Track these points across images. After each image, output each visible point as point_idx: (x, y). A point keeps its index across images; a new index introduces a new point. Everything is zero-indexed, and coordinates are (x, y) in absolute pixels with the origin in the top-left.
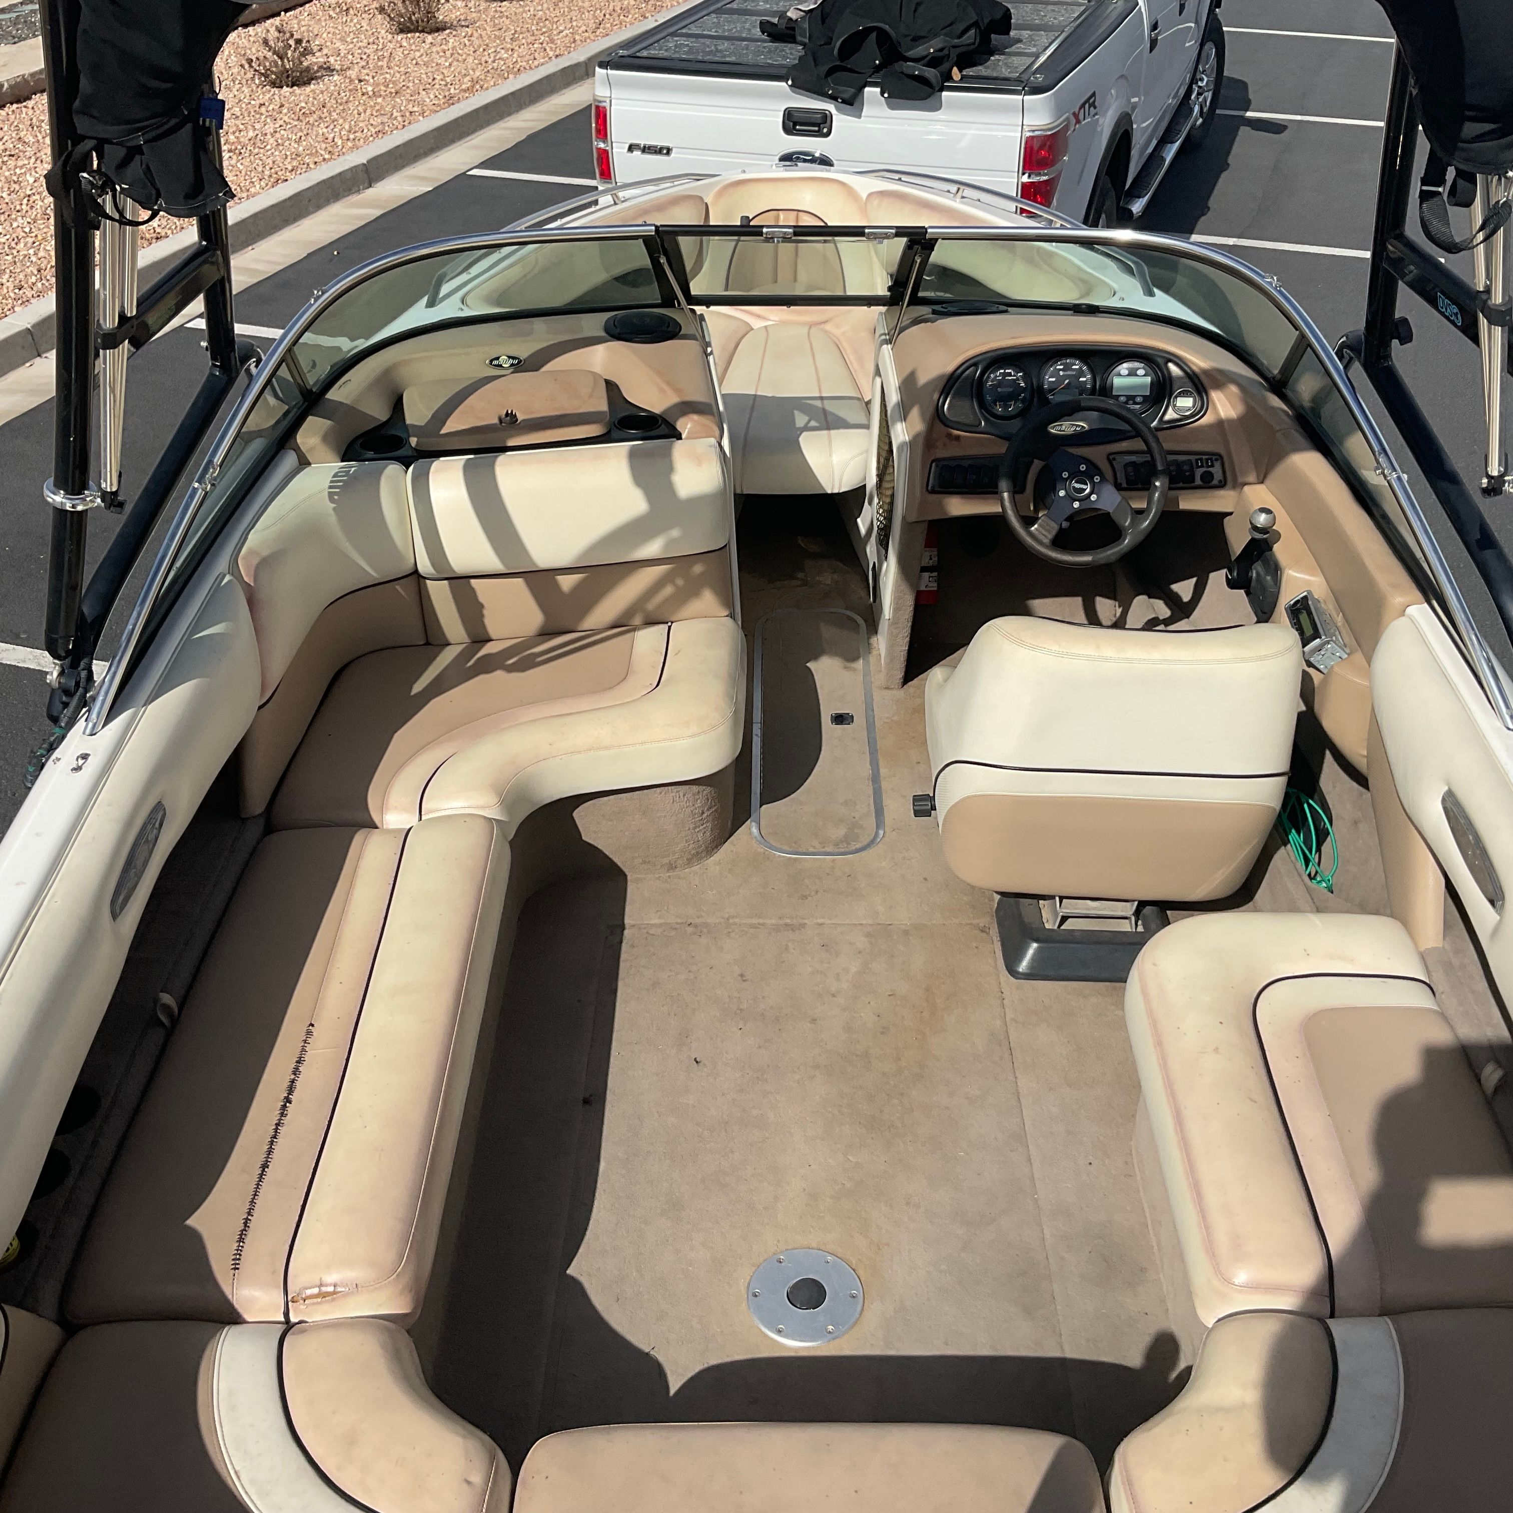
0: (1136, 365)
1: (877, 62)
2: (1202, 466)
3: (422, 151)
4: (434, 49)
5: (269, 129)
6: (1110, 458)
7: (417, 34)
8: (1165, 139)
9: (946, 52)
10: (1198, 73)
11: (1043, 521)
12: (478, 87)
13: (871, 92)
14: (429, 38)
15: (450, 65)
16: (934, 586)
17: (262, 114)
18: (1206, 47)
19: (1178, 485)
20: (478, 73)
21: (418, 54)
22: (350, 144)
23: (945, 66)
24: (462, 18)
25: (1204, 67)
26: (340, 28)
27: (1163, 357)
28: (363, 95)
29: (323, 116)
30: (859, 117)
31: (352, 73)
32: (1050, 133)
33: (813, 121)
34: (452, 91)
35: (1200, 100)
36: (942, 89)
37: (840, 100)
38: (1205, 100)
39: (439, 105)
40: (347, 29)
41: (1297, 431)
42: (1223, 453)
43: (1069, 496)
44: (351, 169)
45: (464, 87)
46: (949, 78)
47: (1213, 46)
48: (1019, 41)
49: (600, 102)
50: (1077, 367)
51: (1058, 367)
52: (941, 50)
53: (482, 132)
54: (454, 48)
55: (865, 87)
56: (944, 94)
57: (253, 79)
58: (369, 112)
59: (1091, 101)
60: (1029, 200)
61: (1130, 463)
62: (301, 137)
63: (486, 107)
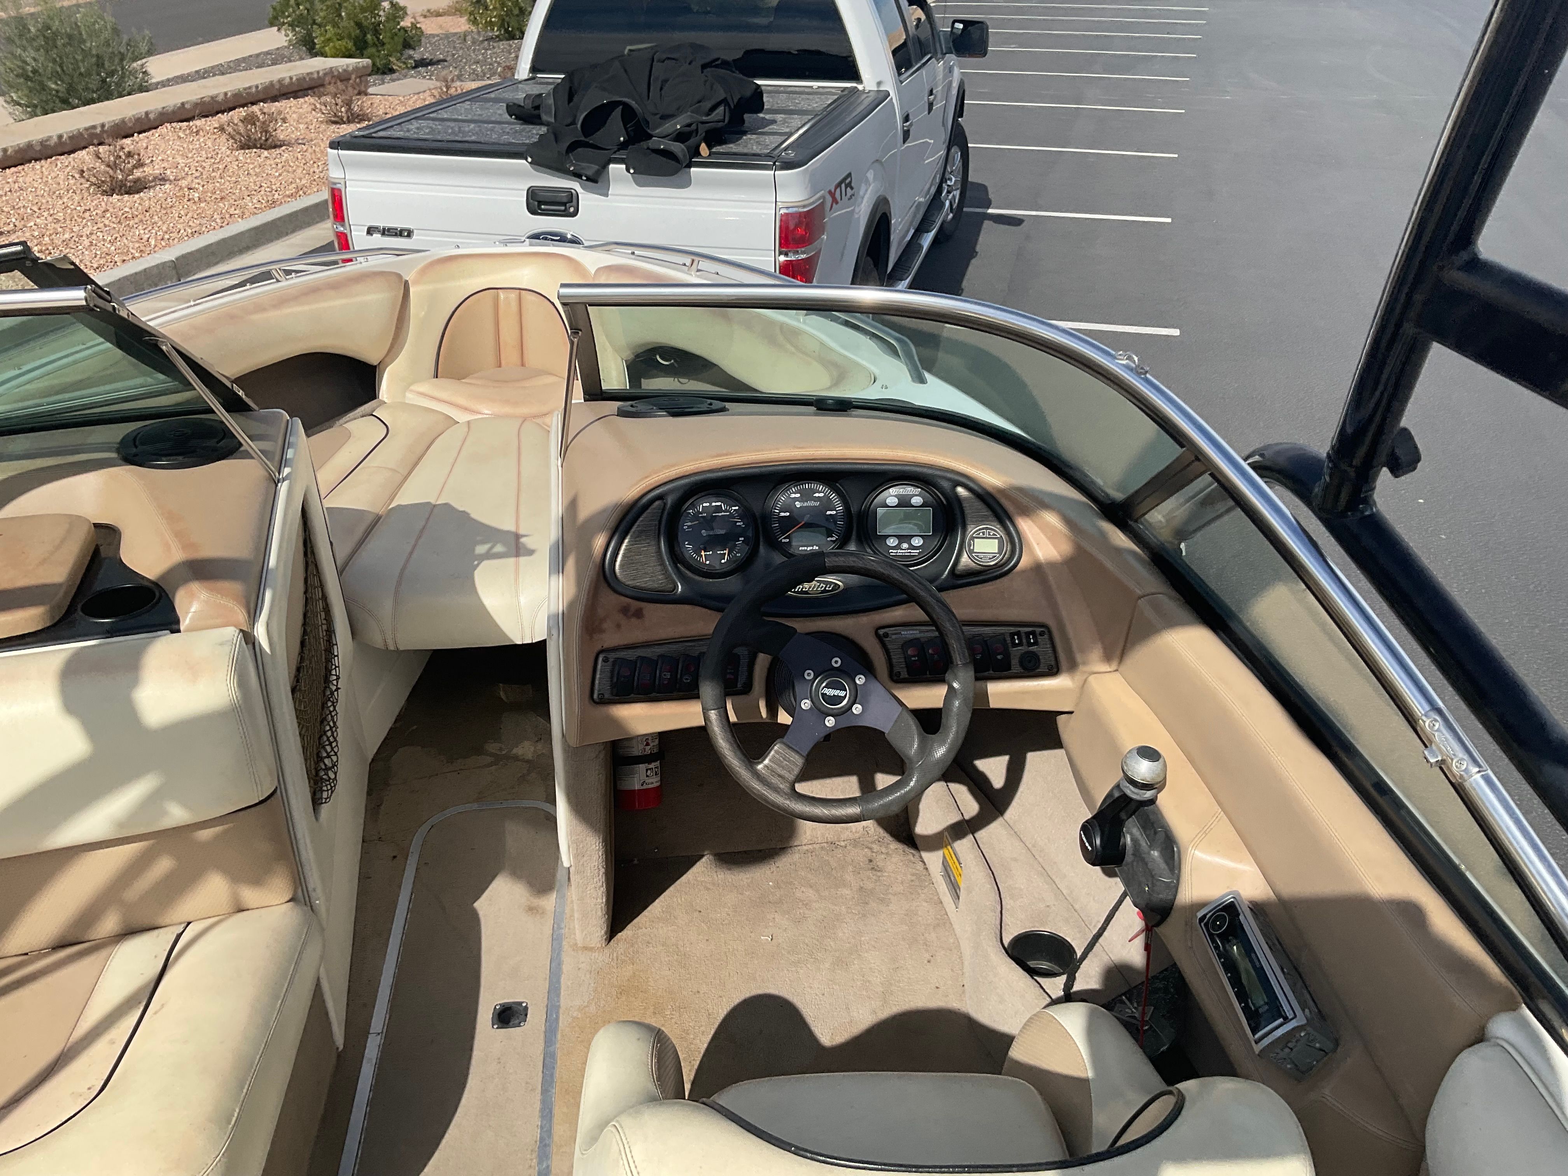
0: (909, 490)
1: (622, 139)
2: (1020, 644)
3: (236, 249)
4: (268, 162)
5: (87, 231)
6: (881, 634)
7: (255, 150)
8: (921, 230)
9: (694, 127)
10: (947, 173)
11: (776, 752)
12: (301, 193)
13: (616, 169)
14: (266, 153)
15: (280, 175)
16: (654, 782)
17: (84, 218)
18: (953, 150)
19: (986, 674)
20: (304, 182)
21: (251, 166)
22: (163, 243)
23: (692, 141)
24: (302, 137)
25: (951, 168)
26: (185, 146)
27: (949, 480)
28: (189, 200)
29: (144, 219)
30: (607, 195)
31: (184, 183)
32: (805, 210)
33: (558, 200)
34: (276, 196)
35: (950, 197)
36: (689, 166)
37: (584, 178)
38: (954, 197)
39: (261, 209)
40: (191, 147)
41: (1170, 598)
42: (1052, 623)
43: (819, 710)
44: (157, 266)
45: (287, 193)
46: (697, 153)
47: (958, 150)
48: (774, 122)
49: (335, 184)
50: (822, 495)
51: (793, 496)
52: (689, 125)
53: (300, 232)
54: (287, 161)
55: (609, 164)
56: (693, 169)
57: (88, 189)
58: (190, 215)
59: (847, 181)
60: (789, 276)
61: (911, 641)
62: (116, 238)
63: (306, 210)
